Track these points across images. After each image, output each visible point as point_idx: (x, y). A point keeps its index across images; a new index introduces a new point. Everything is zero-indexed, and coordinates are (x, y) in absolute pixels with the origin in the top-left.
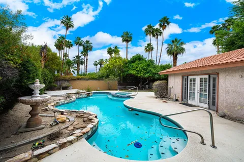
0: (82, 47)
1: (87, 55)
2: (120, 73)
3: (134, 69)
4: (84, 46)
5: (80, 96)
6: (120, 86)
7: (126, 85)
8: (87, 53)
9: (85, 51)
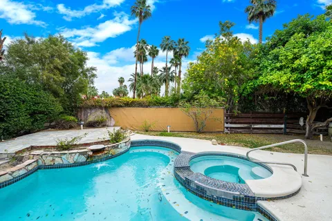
0: (172, 52)
1: (180, 64)
2: (231, 86)
3: (280, 69)
4: (175, 49)
5: (58, 161)
6: (231, 123)
7: (252, 121)
8: (180, 60)
9: (175, 57)
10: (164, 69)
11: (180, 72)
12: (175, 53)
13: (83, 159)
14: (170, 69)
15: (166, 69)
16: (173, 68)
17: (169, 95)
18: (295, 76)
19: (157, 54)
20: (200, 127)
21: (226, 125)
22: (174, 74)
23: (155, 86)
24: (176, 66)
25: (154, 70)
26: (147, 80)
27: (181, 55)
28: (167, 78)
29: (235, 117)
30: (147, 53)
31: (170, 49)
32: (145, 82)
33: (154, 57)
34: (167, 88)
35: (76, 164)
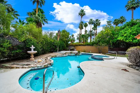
4: (94, 24)
5: (71, 55)
6: (110, 51)
7: (118, 50)
8: (96, 28)
9: (94, 27)
10: (90, 31)
11: (96, 32)
12: (94, 25)
13: (75, 55)
14: (92, 31)
15: (91, 31)
16: (94, 31)
17: (92, 41)
18: (125, 38)
19: (87, 26)
20: (100, 51)
21: (109, 51)
22: (94, 33)
23: (86, 38)
24: (95, 30)
25: (86, 31)
26: (84, 36)
27: (97, 26)
28: (91, 35)
29: (112, 49)
30: (83, 26)
31: (92, 24)
32: (83, 37)
33: (86, 27)
34: (91, 39)
35: (74, 55)
